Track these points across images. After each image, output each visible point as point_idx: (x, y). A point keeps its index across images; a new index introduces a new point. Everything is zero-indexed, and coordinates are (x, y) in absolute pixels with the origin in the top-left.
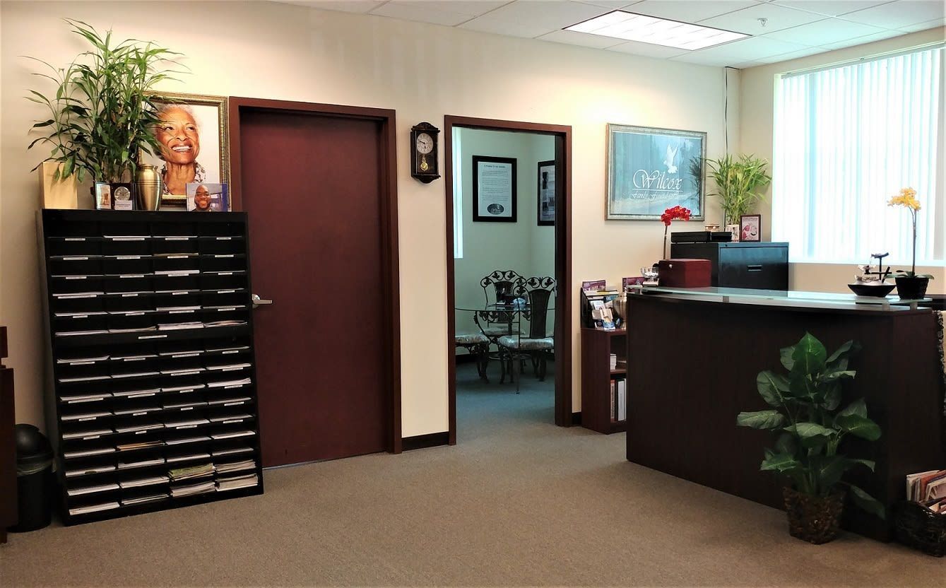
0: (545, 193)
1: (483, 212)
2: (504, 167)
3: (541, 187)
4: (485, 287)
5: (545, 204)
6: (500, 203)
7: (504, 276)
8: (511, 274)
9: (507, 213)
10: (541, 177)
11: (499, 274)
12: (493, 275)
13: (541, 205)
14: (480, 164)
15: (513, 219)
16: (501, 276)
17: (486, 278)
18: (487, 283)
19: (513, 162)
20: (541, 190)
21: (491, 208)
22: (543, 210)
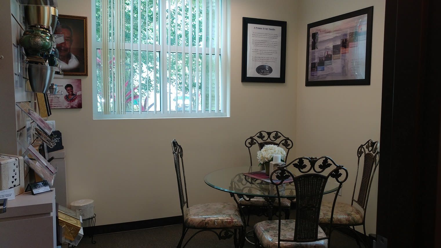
0: (313, 53)
1: (251, 73)
2: (273, 30)
3: (310, 48)
4: (249, 148)
5: (314, 65)
6: (270, 64)
7: (269, 137)
8: (276, 134)
9: (276, 74)
10: (311, 38)
11: (264, 134)
12: (258, 135)
13: (310, 66)
14: (250, 26)
15: (281, 80)
16: (266, 136)
17: (251, 138)
18: (252, 144)
19: (283, 25)
20: (311, 50)
21: (260, 69)
22: (312, 70)
